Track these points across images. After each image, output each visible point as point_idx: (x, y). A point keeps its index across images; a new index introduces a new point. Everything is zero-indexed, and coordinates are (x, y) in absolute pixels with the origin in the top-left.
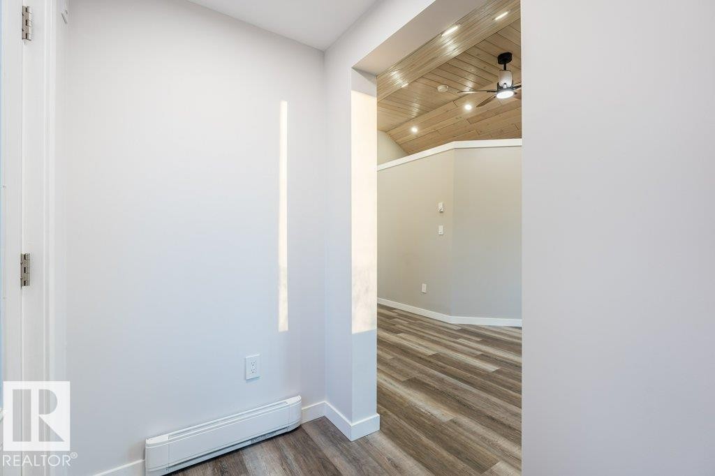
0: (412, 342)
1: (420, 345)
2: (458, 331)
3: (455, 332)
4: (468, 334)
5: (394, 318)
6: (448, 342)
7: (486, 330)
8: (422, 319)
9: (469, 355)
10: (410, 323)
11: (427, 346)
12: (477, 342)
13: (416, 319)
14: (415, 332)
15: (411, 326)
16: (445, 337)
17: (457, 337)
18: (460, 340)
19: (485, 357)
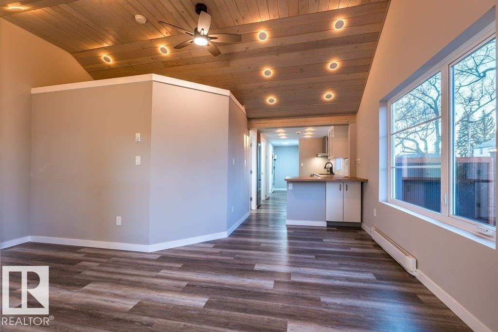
0: (101, 294)
1: (116, 296)
2: (158, 260)
3: (154, 263)
4: (169, 262)
5: (81, 261)
6: (150, 279)
7: (184, 251)
8: (117, 254)
9: (175, 291)
10: (102, 264)
11: (124, 294)
12: (180, 269)
13: (109, 257)
14: (109, 276)
15: (104, 269)
16: (145, 273)
17: (159, 269)
18: (163, 273)
19: (192, 288)
